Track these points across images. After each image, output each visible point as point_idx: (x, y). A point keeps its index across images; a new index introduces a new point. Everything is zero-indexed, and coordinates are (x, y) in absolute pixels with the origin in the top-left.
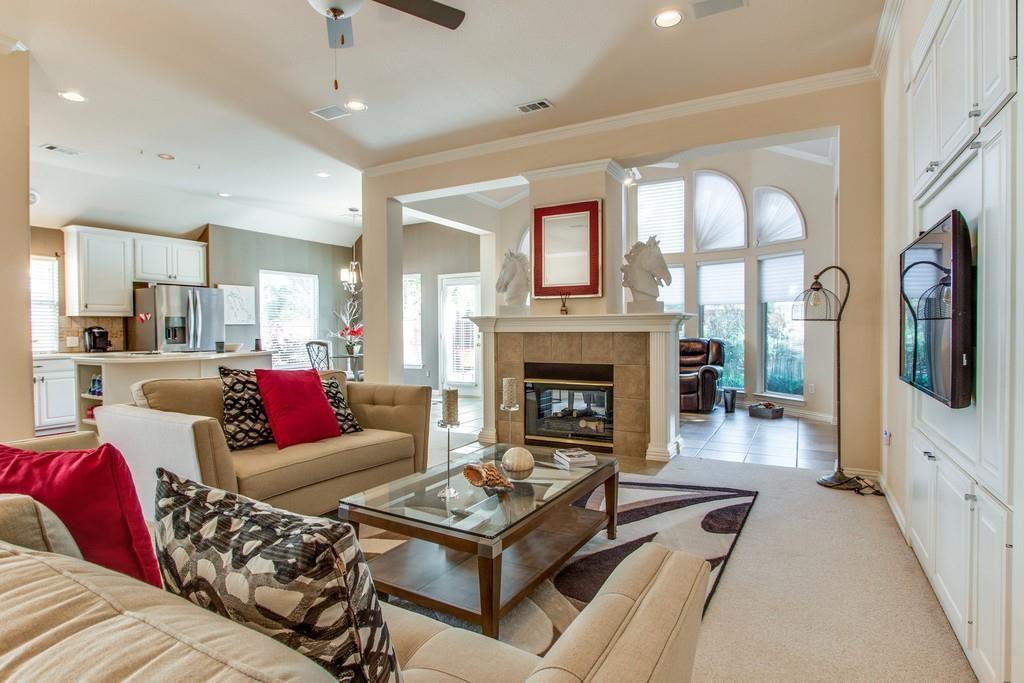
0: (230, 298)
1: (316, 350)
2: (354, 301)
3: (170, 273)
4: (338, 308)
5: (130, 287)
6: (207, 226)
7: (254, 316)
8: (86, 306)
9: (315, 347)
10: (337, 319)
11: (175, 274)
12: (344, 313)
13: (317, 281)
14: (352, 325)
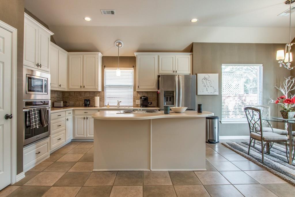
0: (204, 80)
1: (251, 114)
2: (291, 78)
3: (174, 70)
4: (278, 83)
5: (156, 78)
6: (193, 43)
7: (218, 90)
8: (138, 87)
9: (250, 111)
10: (277, 91)
11: (177, 70)
12: (283, 87)
13: (262, 68)
14: (289, 95)
